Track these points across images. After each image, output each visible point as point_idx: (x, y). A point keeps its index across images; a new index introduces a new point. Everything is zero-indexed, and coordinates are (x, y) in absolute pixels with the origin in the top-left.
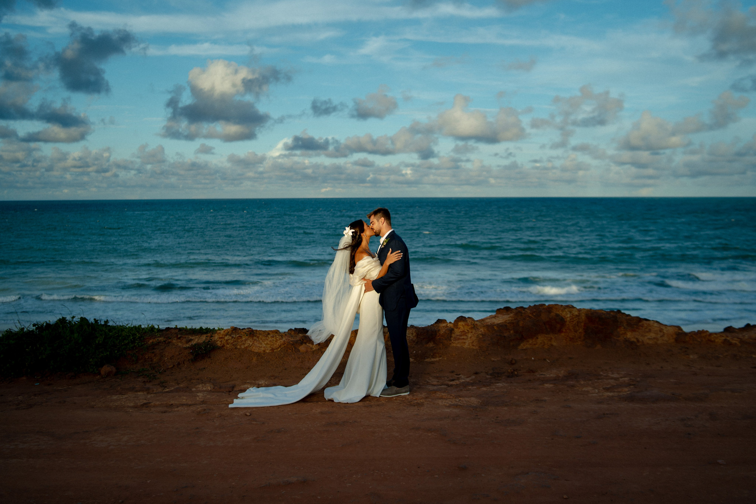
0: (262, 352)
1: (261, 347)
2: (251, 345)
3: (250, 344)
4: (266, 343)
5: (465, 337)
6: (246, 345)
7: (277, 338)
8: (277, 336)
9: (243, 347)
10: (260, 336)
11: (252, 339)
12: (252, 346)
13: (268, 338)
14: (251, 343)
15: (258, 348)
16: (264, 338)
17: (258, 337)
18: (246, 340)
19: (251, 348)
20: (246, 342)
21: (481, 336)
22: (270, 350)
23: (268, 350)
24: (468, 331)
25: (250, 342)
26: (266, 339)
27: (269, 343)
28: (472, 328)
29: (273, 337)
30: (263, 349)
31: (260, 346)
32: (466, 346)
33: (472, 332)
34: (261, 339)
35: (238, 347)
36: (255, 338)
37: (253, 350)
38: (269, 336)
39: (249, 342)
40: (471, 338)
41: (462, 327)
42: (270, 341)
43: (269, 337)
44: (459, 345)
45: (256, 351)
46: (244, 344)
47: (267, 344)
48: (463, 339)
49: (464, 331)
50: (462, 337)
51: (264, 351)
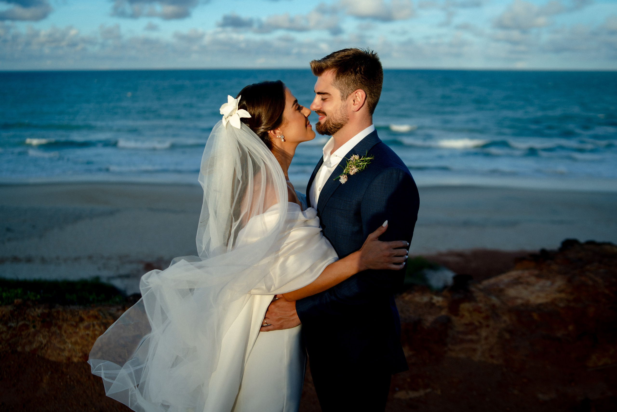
0: (65, 361)
1: (63, 350)
2: (43, 345)
3: (42, 343)
4: (73, 340)
5: (474, 337)
6: (34, 346)
7: (96, 330)
8: (97, 327)
9: (27, 349)
10: (65, 325)
11: (48, 332)
12: (46, 348)
13: (78, 330)
14: (44, 342)
15: (58, 351)
16: (70, 330)
17: (60, 328)
18: (35, 335)
19: (44, 351)
20: (36, 338)
21: (507, 336)
22: (80, 357)
23: (76, 356)
24: (480, 323)
25: (42, 339)
26: (75, 332)
27: (79, 340)
28: (487, 318)
29: (87, 328)
30: (66, 354)
31: (62, 347)
32: (477, 357)
33: (488, 326)
34: (65, 332)
35: (19, 349)
36: (53, 329)
37: (47, 356)
38: (82, 326)
39: (40, 338)
40: (486, 338)
41: (467, 314)
42: (82, 337)
43: (80, 329)
44: (462, 355)
45: (53, 359)
46: (31, 343)
47: (76, 343)
48: (471, 341)
49: (471, 324)
50: (470, 337)
51: (69, 359)
